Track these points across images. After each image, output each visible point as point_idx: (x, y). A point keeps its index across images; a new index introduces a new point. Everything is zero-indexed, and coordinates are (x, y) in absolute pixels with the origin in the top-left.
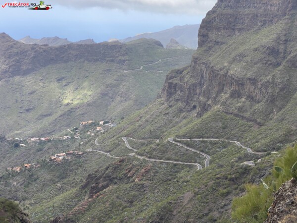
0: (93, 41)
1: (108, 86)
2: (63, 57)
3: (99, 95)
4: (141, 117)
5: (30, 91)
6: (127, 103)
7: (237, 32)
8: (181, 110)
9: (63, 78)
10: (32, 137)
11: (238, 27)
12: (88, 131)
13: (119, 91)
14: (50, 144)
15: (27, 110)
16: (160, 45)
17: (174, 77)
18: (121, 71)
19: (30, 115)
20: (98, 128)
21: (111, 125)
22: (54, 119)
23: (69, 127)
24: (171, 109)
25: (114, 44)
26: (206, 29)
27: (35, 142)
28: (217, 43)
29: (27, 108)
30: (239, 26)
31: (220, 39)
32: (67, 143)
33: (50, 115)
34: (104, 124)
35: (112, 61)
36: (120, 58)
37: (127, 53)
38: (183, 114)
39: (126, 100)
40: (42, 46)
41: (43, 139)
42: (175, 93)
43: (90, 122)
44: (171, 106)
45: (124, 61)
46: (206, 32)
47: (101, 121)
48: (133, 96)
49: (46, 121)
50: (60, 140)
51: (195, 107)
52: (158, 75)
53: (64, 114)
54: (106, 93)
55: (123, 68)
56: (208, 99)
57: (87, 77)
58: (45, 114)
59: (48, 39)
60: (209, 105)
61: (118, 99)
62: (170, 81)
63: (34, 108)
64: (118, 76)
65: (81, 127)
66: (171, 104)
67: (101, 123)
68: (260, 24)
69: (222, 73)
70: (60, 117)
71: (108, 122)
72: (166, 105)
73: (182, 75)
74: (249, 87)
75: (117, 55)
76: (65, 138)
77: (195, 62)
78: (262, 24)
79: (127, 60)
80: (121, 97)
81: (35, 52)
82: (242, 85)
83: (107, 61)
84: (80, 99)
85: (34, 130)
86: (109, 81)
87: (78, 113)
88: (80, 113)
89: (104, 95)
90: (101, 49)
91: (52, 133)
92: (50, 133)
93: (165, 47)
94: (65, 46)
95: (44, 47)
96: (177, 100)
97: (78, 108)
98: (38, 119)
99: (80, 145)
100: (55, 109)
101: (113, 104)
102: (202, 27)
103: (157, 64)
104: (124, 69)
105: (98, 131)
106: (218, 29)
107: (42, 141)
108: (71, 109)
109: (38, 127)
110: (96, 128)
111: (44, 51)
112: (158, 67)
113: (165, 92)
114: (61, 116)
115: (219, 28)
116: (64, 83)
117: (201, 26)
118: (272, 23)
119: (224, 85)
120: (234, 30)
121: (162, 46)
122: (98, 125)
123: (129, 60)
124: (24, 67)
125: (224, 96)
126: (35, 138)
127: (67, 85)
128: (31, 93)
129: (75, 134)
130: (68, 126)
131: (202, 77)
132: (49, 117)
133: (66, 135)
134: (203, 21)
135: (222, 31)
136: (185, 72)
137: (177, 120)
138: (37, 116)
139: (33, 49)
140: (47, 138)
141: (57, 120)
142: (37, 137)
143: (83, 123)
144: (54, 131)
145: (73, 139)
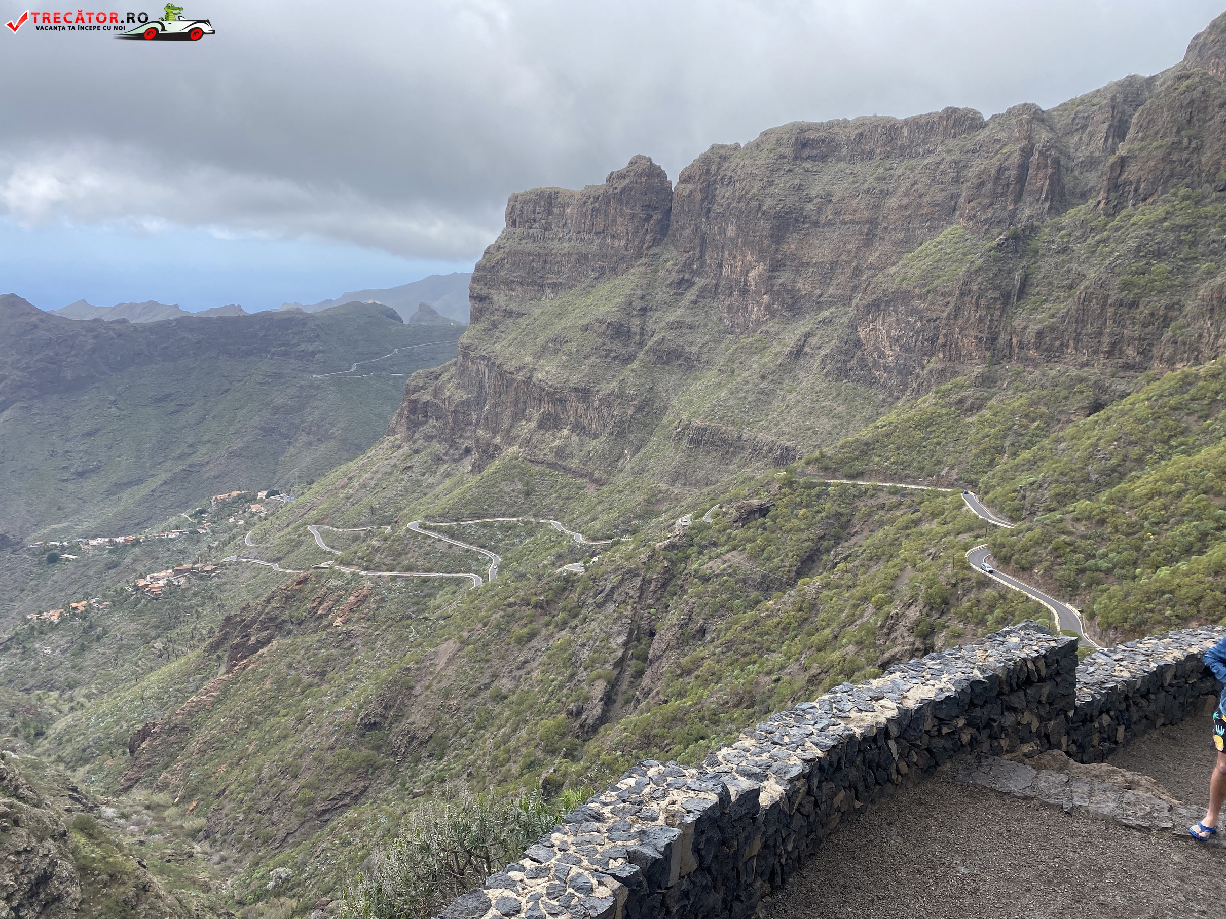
0: (241, 310)
1: (276, 410)
2: (167, 348)
3: (258, 431)
4: (350, 479)
5: (87, 429)
6: (323, 448)
7: (548, 291)
8: (438, 460)
9: (169, 395)
10: (94, 537)
11: (550, 281)
12: (229, 515)
13: (303, 422)
14: (137, 550)
15: (81, 474)
16: (393, 316)
17: (422, 387)
18: (308, 376)
19: (88, 485)
20: (254, 508)
21: (283, 498)
22: (147, 490)
23: (187, 508)
24: (416, 458)
25: (288, 316)
26: (486, 284)
27: (100, 548)
28: (509, 313)
29: (80, 469)
30: (552, 278)
31: (514, 306)
32: (180, 546)
33: (139, 481)
34: (267, 496)
35: (285, 354)
36: (303, 346)
37: (318, 336)
38: (444, 468)
39: (319, 440)
40: (112, 322)
41: (120, 540)
42: (426, 422)
43: (235, 493)
44: (417, 452)
45: (313, 353)
46: (485, 291)
47: (261, 490)
48: (336, 431)
49: (128, 499)
50: (162, 540)
51: (468, 451)
52: (391, 382)
53: (173, 480)
54: (272, 425)
55: (310, 369)
56: (495, 433)
57: (226, 391)
58: (125, 481)
59: (132, 306)
60: (497, 447)
61: (303, 438)
62: (413, 397)
63: (98, 468)
64: (301, 387)
65: (213, 508)
66: (416, 446)
67: (262, 494)
68: (593, 275)
69: (520, 377)
70: (162, 485)
71: (276, 493)
72: (406, 449)
73: (440, 382)
74: (575, 406)
75: (296, 341)
76: (175, 534)
77: (466, 356)
78: (597, 274)
79: (319, 352)
80: (309, 434)
81: (96, 337)
82: (562, 401)
83: (273, 354)
84: (209, 441)
85: (99, 521)
86: (280, 400)
87: (207, 475)
88: (213, 474)
89: (268, 431)
90: (258, 327)
91: (144, 525)
92: (138, 524)
93: (406, 322)
94: (169, 322)
95: (117, 327)
96: (429, 438)
97: (207, 462)
98: (110, 493)
99: (210, 548)
100: (151, 468)
101: (292, 450)
102: (475, 279)
103: (388, 359)
104: (312, 372)
105: (254, 514)
106: (509, 284)
107: (116, 544)
108: (190, 466)
109: (110, 512)
110: (249, 508)
111: (119, 335)
112: (391, 366)
113: (404, 421)
114: (165, 483)
115: (512, 282)
116: (171, 406)
117: (473, 278)
118: (616, 273)
119: (525, 403)
120: (542, 286)
121: (401, 320)
122: (254, 499)
123: (323, 352)
124: (69, 374)
125: (526, 427)
126: (100, 540)
127: (177, 412)
128: (89, 434)
129: (200, 523)
130: (184, 505)
131: (481, 387)
132: (136, 487)
134: (478, 268)
135: (519, 289)
136: (445, 377)
137: (431, 480)
138: (105, 487)
139: (90, 330)
140: (131, 537)
141: (157, 494)
142: (104, 537)
143: (219, 497)
144: (149, 518)
145: (194, 536)
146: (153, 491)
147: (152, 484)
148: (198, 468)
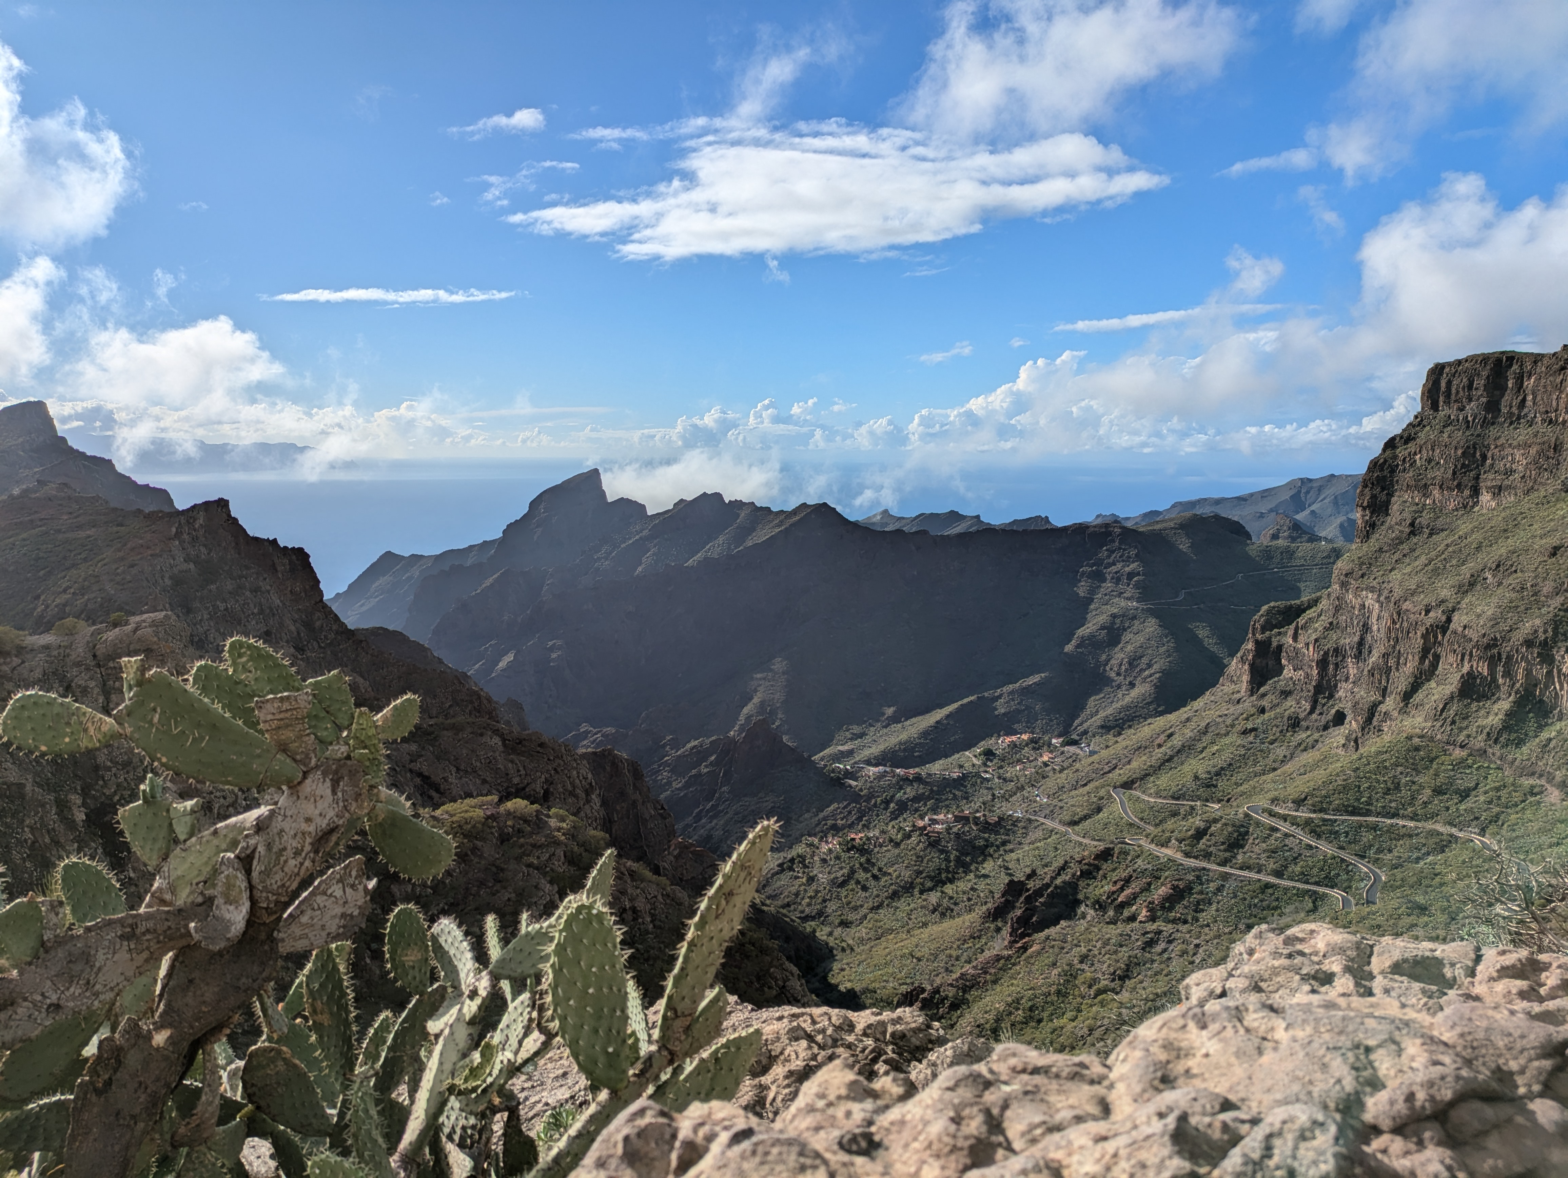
0: (1048, 521)
4: (1170, 736)
6: (1134, 693)
7: (1486, 497)
8: (1295, 723)
11: (1489, 484)
12: (1019, 761)
13: (1111, 659)
16: (1239, 531)
20: (1048, 756)
21: (1082, 749)
22: (932, 722)
23: (972, 746)
24: (1262, 718)
26: (1383, 489)
27: (881, 778)
30: (1496, 480)
31: (1426, 520)
33: (924, 711)
34: (1064, 744)
35: (1097, 575)
38: (1301, 737)
42: (1278, 673)
43: (1026, 736)
44: (1263, 711)
46: (1381, 498)
47: (1055, 737)
48: (1152, 674)
49: (914, 728)
50: (943, 780)
51: (1339, 718)
52: (1229, 617)
55: (1127, 595)
56: (1384, 696)
59: (933, 517)
60: (1387, 716)
62: (1263, 636)
64: (1114, 616)
65: (1001, 750)
66: (1265, 703)
67: (1057, 742)
70: (948, 716)
71: (1073, 742)
72: (1247, 705)
73: (1301, 621)
77: (1345, 586)
82: (1503, 659)
85: (882, 747)
88: (1002, 711)
92: (921, 757)
93: (1256, 540)
96: (1286, 694)
99: (994, 796)
102: (1367, 482)
103: (1228, 586)
104: (1128, 599)
105: (1045, 765)
106: (1423, 488)
109: (892, 741)
110: (1041, 756)
112: (1232, 596)
113: (1246, 667)
115: (1427, 485)
117: (1364, 480)
119: (1437, 657)
120: (1476, 491)
121: (1248, 536)
122: (1047, 746)
125: (1438, 691)
129: (984, 765)
132: (921, 717)
133: (960, 767)
135: (1437, 495)
137: (1282, 751)
141: (941, 727)
142: (885, 765)
143: (1007, 738)
144: (932, 753)
145: (977, 780)
146: (937, 723)
147: (937, 715)
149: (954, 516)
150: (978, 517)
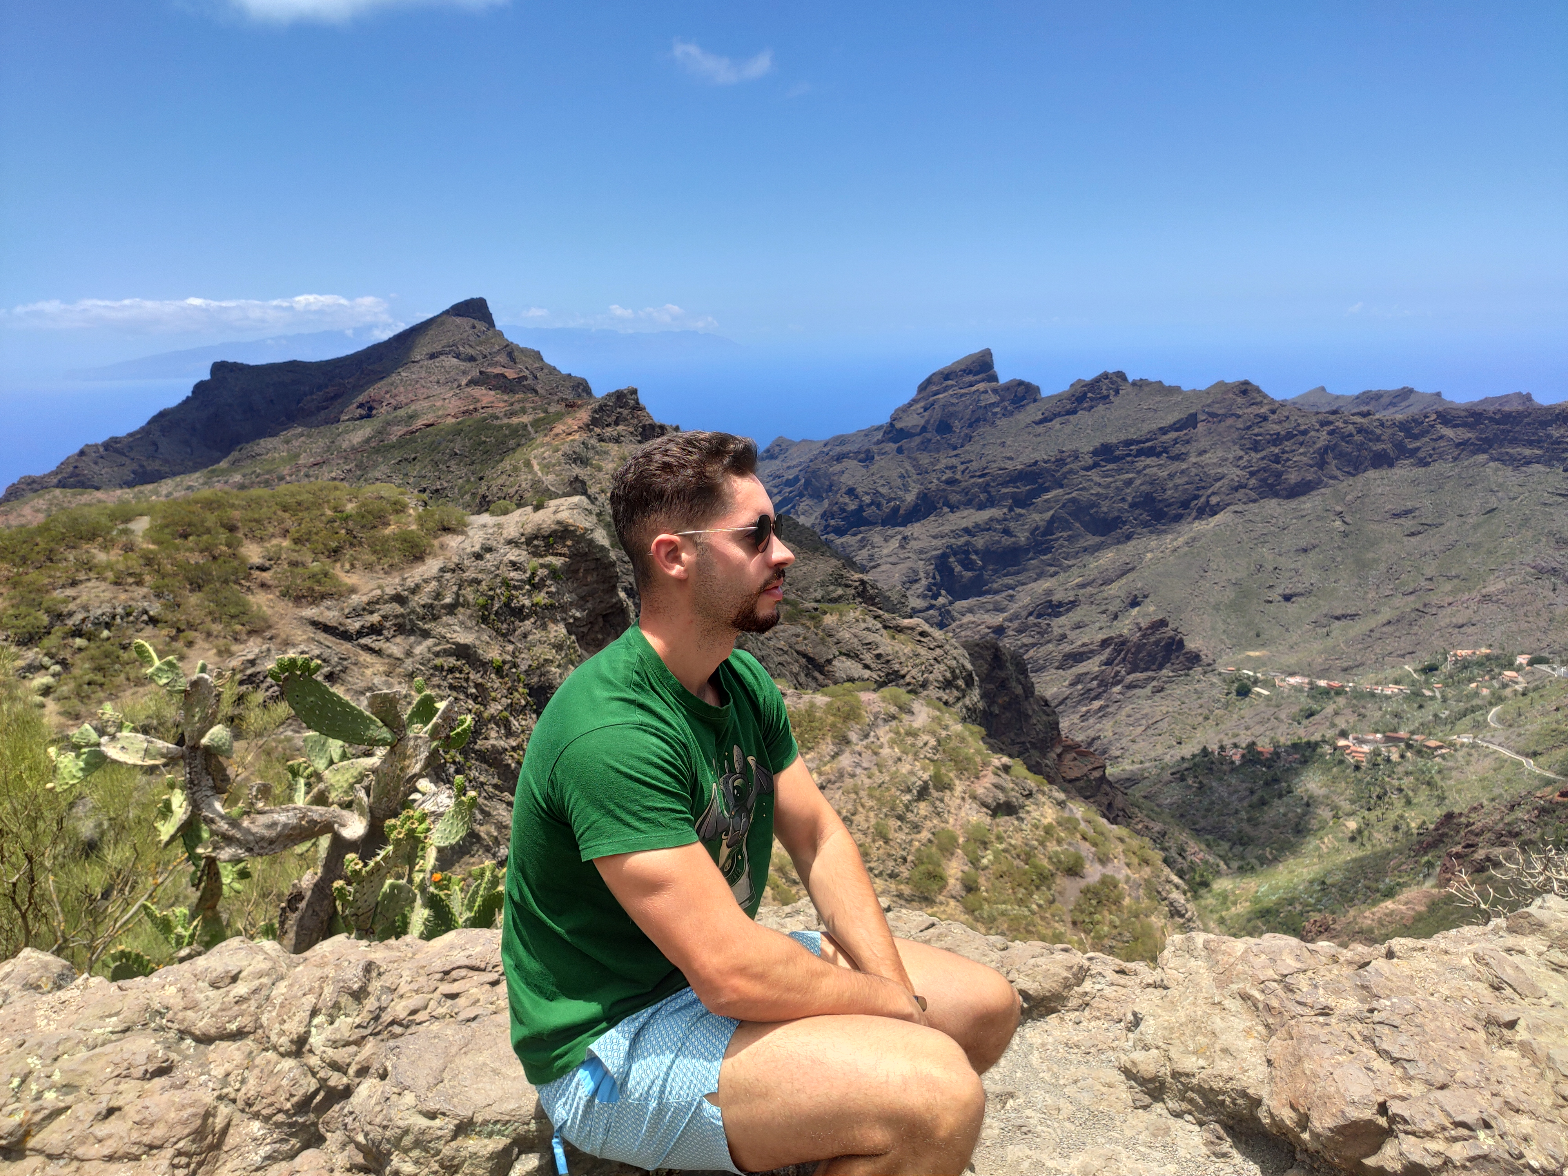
0: (1531, 400)
2: (1417, 449)
3: (1530, 570)
5: (1303, 544)
9: (1411, 511)
10: (1292, 674)
12: (1471, 680)
14: (1341, 700)
15: (1287, 598)
19: (1294, 611)
20: (1509, 675)
21: (1556, 671)
22: (1364, 629)
23: (1410, 660)
27: (1298, 689)
29: (1288, 591)
32: (1396, 707)
33: (1354, 615)
34: (1530, 663)
40: (1354, 415)
41: (1322, 683)
43: (1483, 651)
47: (1521, 654)
49: (1340, 635)
50: (1373, 695)
53: (1399, 620)
54: (1554, 565)
57: (1493, 510)
58: (1340, 613)
59: (1379, 396)
63: (1307, 592)
65: (1448, 666)
67: (1523, 659)
70: (1383, 625)
76: (1391, 690)
81: (1331, 433)
84: (1457, 577)
85: (1300, 656)
87: (1447, 621)
88: (1454, 620)
91: (1354, 671)
92: (1346, 669)
94: (1425, 415)
95: (1358, 419)
97: (1449, 604)
98: (1318, 624)
99: (1436, 716)
100: (1373, 602)
105: (1506, 685)
107: (1318, 687)
108: (1425, 605)
110: (1501, 674)
111: (1359, 431)
114: (1389, 622)
116: (1411, 525)
122: (1510, 664)
124: (1293, 477)
126: (1298, 679)
127: (1419, 533)
128: (1304, 550)
129: (1427, 682)
130: (1407, 655)
132: (1351, 623)
133: (1397, 682)
138: (1314, 617)
139: (1325, 423)
140: (1336, 684)
141: (1376, 635)
142: (1303, 675)
143: (1459, 652)
144: (1362, 664)
145: (1416, 698)
146: (1371, 631)
147: (1373, 622)
148: (1434, 610)
149: (1406, 393)
150: (1439, 394)
